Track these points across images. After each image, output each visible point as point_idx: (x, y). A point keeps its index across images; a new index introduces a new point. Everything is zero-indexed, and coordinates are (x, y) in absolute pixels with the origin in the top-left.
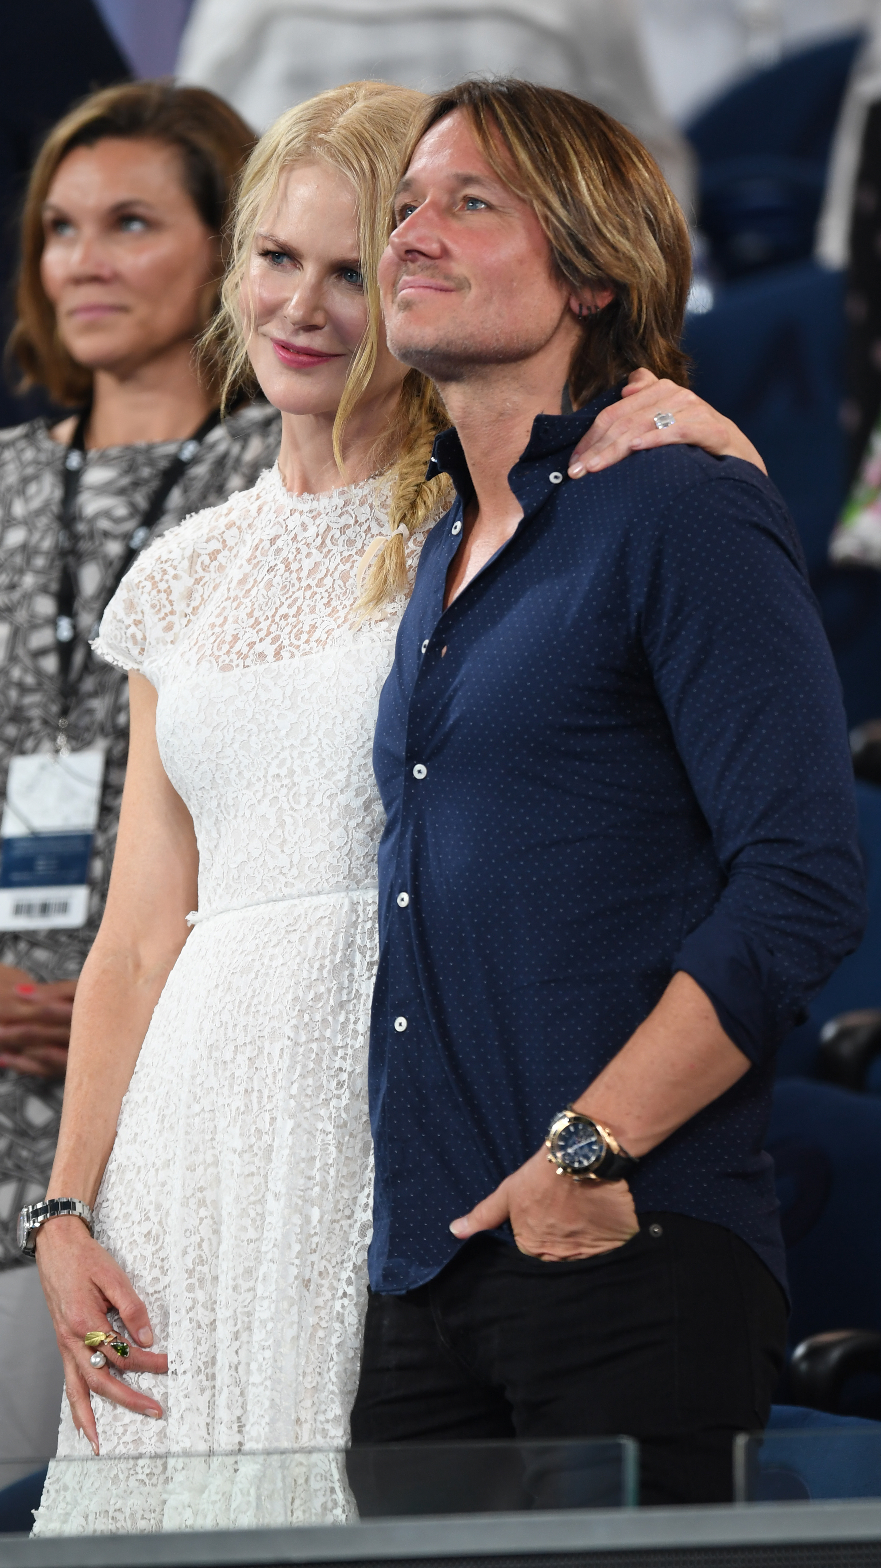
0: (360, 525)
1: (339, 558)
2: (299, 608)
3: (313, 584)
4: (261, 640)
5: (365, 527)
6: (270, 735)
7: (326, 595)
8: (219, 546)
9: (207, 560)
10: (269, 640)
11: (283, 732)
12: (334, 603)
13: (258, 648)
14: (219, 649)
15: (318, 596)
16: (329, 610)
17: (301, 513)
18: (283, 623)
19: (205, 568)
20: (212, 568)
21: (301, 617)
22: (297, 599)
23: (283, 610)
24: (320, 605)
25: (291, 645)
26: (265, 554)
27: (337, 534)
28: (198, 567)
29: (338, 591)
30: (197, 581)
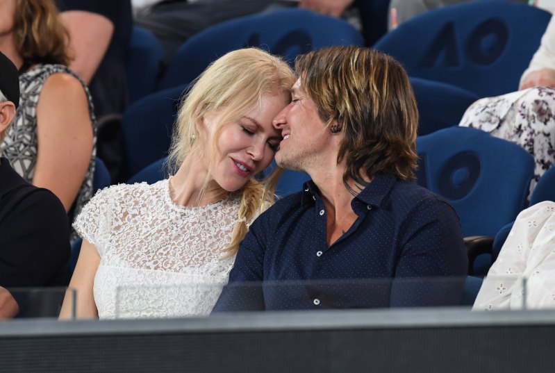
0: (201, 224)
1: (189, 236)
2: (168, 253)
3: (176, 243)
4: (149, 261)
5: (202, 225)
6: (145, 301)
7: (181, 250)
8: (137, 213)
9: (131, 217)
10: (153, 262)
11: (150, 302)
12: (184, 255)
13: (148, 264)
14: (130, 258)
15: (177, 249)
16: (182, 257)
17: (176, 212)
18: (160, 256)
19: (129, 220)
20: (131, 221)
21: (169, 256)
22: (167, 248)
23: (161, 251)
24: (178, 254)
25: (162, 267)
26: (157, 224)
27: (190, 225)
28: (126, 219)
29: (186, 250)
30: (124, 224)
